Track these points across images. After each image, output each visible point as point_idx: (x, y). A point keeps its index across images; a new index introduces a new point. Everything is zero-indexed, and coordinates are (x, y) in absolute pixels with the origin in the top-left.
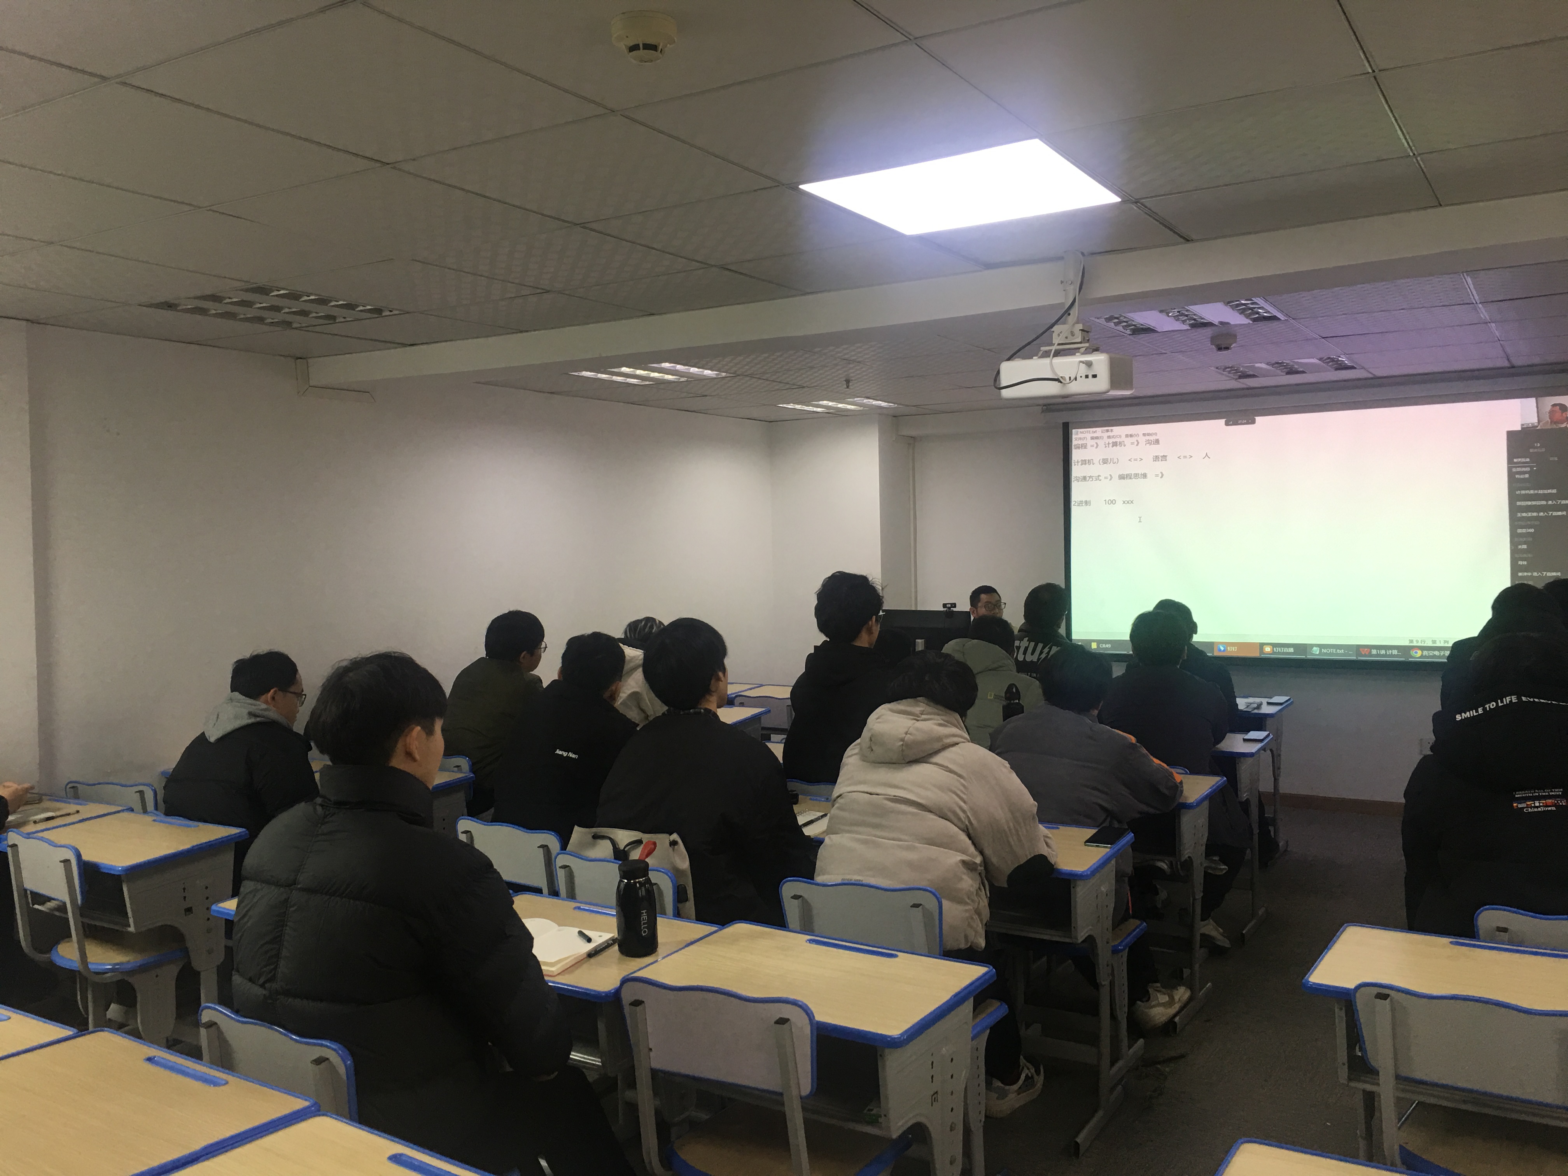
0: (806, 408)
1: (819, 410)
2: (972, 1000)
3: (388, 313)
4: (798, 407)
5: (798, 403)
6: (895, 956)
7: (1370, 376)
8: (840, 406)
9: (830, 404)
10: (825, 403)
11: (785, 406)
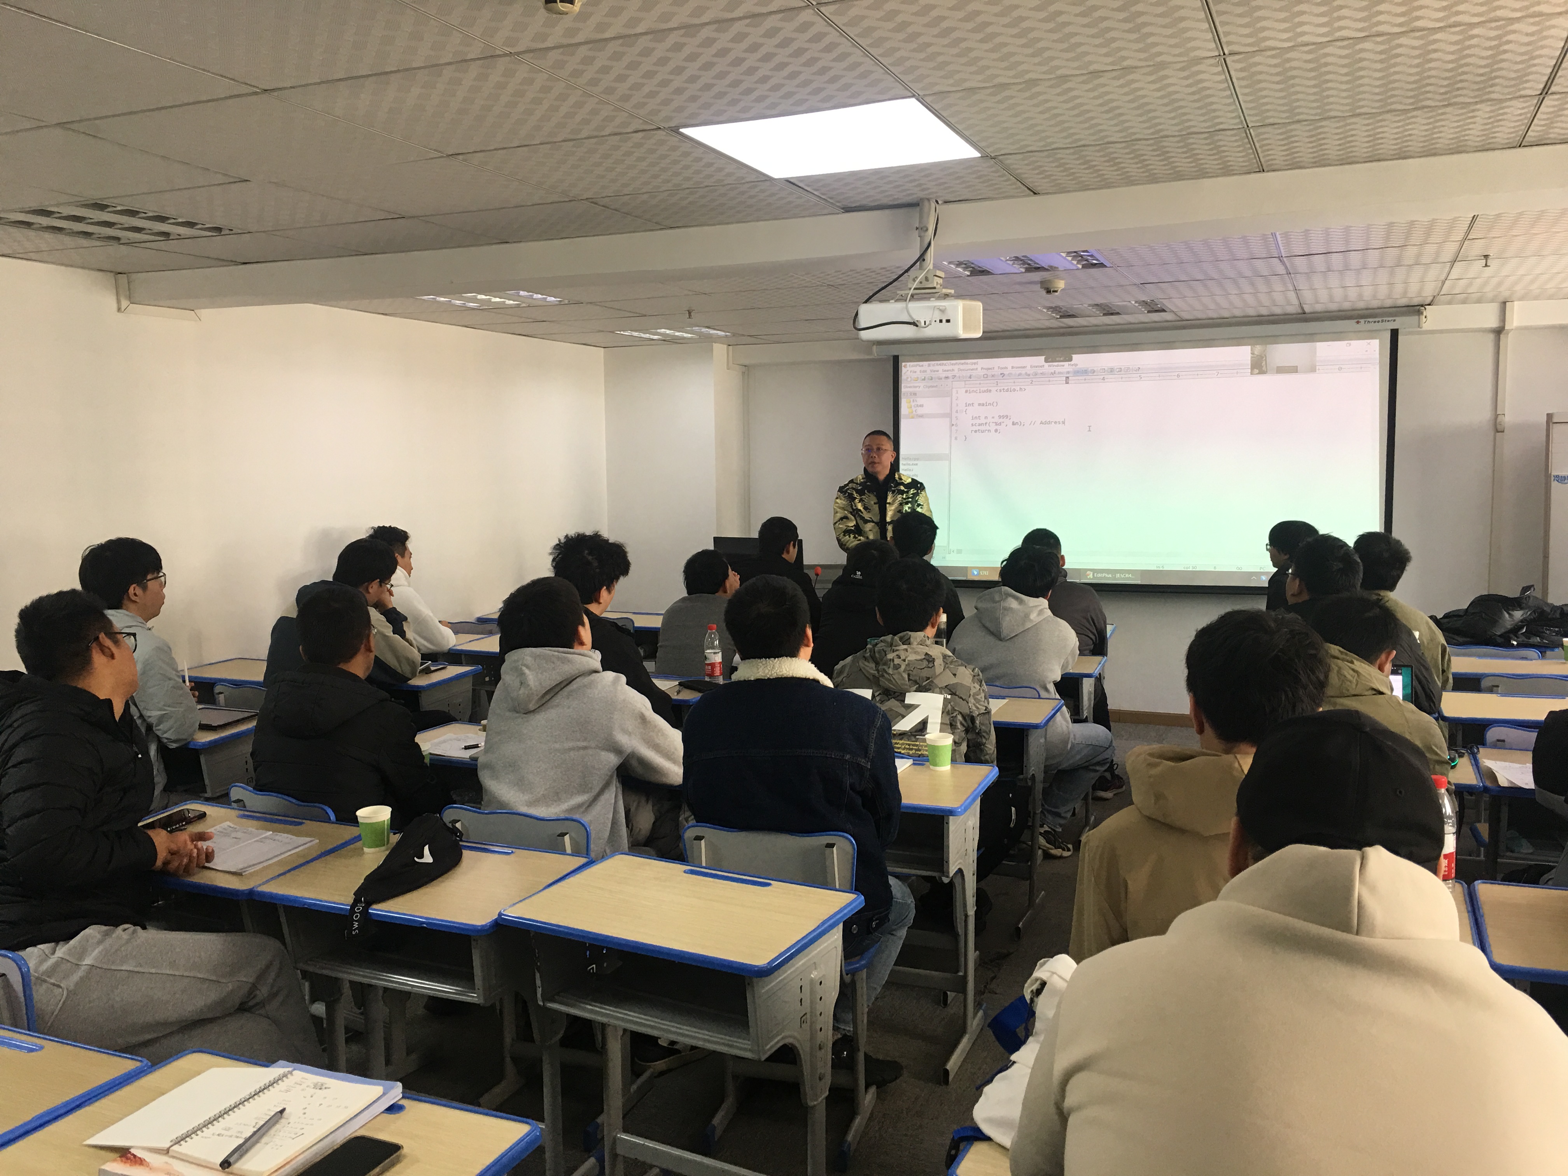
0: (643, 335)
1: (656, 337)
2: (841, 926)
3: (228, 232)
4: (636, 334)
5: (636, 331)
6: (769, 885)
7: (1178, 318)
8: (677, 334)
9: (668, 332)
10: (663, 330)
11: (622, 333)
